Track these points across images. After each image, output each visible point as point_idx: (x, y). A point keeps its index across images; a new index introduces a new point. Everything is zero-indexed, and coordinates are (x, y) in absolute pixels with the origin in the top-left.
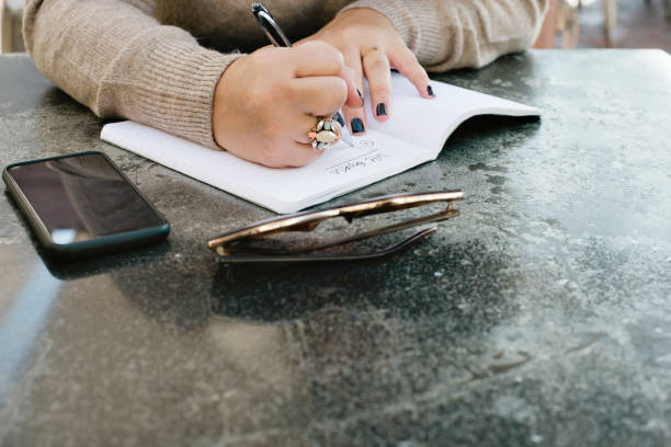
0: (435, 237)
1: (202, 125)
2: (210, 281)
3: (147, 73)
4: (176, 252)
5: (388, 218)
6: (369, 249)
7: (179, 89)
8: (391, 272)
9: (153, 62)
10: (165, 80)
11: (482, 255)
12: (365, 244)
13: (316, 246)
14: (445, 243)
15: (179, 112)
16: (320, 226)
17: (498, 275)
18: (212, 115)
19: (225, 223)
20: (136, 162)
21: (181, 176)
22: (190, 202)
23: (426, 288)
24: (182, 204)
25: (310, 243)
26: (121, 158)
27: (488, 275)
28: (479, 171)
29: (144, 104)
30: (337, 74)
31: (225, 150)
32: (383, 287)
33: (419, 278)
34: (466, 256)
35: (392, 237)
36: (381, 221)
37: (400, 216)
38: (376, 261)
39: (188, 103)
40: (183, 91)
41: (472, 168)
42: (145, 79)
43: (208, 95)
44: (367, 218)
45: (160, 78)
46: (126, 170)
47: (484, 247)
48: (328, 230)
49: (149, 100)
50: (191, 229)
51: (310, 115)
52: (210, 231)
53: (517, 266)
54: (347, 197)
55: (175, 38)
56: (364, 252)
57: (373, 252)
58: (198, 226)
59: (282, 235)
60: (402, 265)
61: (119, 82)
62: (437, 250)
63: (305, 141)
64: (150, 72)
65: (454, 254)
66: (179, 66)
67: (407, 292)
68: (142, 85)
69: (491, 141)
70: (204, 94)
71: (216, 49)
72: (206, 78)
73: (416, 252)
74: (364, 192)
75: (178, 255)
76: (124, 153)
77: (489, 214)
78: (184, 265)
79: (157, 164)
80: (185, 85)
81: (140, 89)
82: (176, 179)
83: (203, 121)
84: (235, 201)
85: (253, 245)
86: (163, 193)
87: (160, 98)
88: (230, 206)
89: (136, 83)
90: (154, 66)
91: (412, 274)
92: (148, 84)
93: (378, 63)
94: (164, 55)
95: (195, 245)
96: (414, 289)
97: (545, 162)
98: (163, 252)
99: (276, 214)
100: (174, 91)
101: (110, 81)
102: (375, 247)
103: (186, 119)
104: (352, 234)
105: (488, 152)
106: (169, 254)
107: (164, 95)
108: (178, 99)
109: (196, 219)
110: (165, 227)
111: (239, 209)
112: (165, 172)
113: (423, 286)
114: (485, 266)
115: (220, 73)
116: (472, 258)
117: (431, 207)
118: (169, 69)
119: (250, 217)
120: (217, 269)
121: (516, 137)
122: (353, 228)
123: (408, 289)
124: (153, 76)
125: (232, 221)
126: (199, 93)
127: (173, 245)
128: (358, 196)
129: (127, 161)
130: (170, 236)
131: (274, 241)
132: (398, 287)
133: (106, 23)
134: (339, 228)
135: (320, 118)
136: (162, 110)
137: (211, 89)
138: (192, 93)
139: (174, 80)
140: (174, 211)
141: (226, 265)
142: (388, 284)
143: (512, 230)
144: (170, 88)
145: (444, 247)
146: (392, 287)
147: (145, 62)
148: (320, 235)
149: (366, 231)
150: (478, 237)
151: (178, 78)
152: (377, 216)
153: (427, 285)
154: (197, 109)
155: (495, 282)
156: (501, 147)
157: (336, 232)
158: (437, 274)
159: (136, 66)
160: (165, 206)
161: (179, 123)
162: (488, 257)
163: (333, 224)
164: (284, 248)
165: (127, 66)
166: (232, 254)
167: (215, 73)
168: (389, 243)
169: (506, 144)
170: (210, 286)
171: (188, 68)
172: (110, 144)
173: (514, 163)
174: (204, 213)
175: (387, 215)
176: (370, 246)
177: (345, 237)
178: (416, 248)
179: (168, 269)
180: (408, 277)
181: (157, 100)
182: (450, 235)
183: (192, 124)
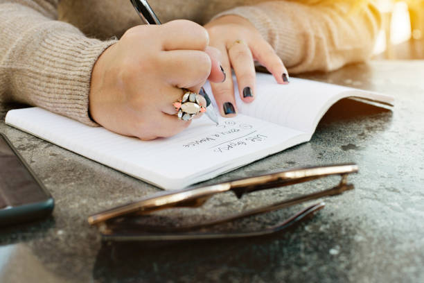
0: (324, 213)
1: (80, 102)
2: (92, 261)
3: (38, 58)
4: (60, 228)
5: (274, 194)
6: (259, 226)
7: (61, 71)
8: (285, 250)
9: (43, 49)
10: (52, 64)
11: (374, 230)
12: (254, 221)
13: (204, 222)
14: (334, 219)
15: (60, 91)
16: (208, 202)
17: (396, 252)
18: (89, 92)
19: (111, 199)
20: (34, 143)
21: (73, 155)
22: (79, 178)
23: (324, 268)
24: (72, 180)
25: (198, 219)
26: (21, 139)
27: (386, 252)
28: (351, 151)
29: (32, 85)
30: (202, 49)
31: (102, 126)
32: (278, 267)
33: (315, 257)
34: (358, 232)
35: (280, 213)
36: (267, 198)
37: (285, 193)
38: (266, 239)
39: (68, 82)
40: (65, 72)
41: (345, 148)
42: (35, 63)
43: (85, 74)
44: (253, 194)
45: (48, 62)
46: (24, 149)
47: (374, 223)
48: (216, 206)
49: (37, 81)
50: (77, 205)
51: (177, 87)
52: (95, 207)
53: (412, 241)
54: (231, 175)
55: (64, 30)
56: (254, 229)
57: (263, 228)
58: (84, 201)
59: (169, 211)
60: (296, 242)
61: (13, 67)
62: (328, 226)
63: (172, 113)
64: (40, 57)
65: (346, 230)
66: (64, 51)
67: (305, 273)
68: (32, 68)
69: (355, 126)
70: (82, 73)
71: (97, 38)
72: (85, 60)
73: (307, 228)
74: (248, 170)
75: (60, 232)
76: (24, 135)
77: (371, 190)
78: (66, 242)
79: (53, 144)
80: (68, 67)
81: (31, 71)
82: (68, 157)
83: (80, 97)
84: (123, 179)
85: (140, 222)
86: (54, 171)
87: (46, 79)
88: (118, 183)
89: (27, 67)
90: (44, 53)
91: (307, 252)
92: (38, 67)
93: (242, 53)
94: (53, 43)
95: (80, 222)
96: (311, 269)
97: (408, 143)
98: (46, 229)
99: (162, 189)
100: (56, 72)
101: (5, 66)
102: (265, 223)
103: (66, 96)
104: (240, 211)
105: (356, 135)
106: (51, 231)
107: (49, 77)
108: (61, 79)
109: (83, 195)
110: (50, 202)
111: (126, 186)
112: (58, 151)
113: (321, 265)
114: (380, 242)
115: (98, 55)
116: (365, 234)
117: (314, 183)
118: (56, 54)
119: (136, 193)
120: (100, 247)
121: (376, 123)
122: (240, 205)
123: (305, 269)
124: (42, 60)
125: (119, 197)
126: (78, 73)
127: (58, 220)
128: (242, 174)
129: (26, 141)
130: (56, 212)
131: (161, 218)
132: (294, 267)
133: (7, 22)
134: (227, 204)
135: (185, 90)
136: (48, 90)
137: (88, 69)
138: (72, 73)
139: (58, 63)
140: (62, 187)
141: (110, 244)
142: (283, 263)
143: (396, 204)
144: (55, 70)
145: (334, 223)
146: (288, 267)
147: (37, 49)
148: (207, 211)
149: (253, 207)
150: (365, 212)
151: (62, 61)
152: (263, 193)
153: (325, 264)
154: (75, 88)
155: (394, 258)
156: (366, 131)
157: (223, 208)
158: (333, 252)
159: (28, 53)
160: (55, 183)
161: (60, 101)
162: (381, 233)
163: (220, 200)
164: (171, 225)
165: (21, 53)
166: (116, 232)
167: (93, 55)
168: (277, 219)
169: (370, 129)
170: (91, 267)
171: (71, 52)
172: (13, 127)
173: (381, 144)
174: (92, 189)
175: (271, 191)
176: (259, 222)
177: (233, 214)
178: (307, 224)
179: (48, 247)
180: (303, 255)
181: (43, 81)
182: (338, 211)
183: (72, 101)
